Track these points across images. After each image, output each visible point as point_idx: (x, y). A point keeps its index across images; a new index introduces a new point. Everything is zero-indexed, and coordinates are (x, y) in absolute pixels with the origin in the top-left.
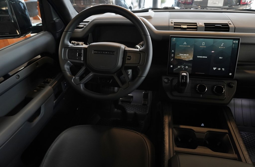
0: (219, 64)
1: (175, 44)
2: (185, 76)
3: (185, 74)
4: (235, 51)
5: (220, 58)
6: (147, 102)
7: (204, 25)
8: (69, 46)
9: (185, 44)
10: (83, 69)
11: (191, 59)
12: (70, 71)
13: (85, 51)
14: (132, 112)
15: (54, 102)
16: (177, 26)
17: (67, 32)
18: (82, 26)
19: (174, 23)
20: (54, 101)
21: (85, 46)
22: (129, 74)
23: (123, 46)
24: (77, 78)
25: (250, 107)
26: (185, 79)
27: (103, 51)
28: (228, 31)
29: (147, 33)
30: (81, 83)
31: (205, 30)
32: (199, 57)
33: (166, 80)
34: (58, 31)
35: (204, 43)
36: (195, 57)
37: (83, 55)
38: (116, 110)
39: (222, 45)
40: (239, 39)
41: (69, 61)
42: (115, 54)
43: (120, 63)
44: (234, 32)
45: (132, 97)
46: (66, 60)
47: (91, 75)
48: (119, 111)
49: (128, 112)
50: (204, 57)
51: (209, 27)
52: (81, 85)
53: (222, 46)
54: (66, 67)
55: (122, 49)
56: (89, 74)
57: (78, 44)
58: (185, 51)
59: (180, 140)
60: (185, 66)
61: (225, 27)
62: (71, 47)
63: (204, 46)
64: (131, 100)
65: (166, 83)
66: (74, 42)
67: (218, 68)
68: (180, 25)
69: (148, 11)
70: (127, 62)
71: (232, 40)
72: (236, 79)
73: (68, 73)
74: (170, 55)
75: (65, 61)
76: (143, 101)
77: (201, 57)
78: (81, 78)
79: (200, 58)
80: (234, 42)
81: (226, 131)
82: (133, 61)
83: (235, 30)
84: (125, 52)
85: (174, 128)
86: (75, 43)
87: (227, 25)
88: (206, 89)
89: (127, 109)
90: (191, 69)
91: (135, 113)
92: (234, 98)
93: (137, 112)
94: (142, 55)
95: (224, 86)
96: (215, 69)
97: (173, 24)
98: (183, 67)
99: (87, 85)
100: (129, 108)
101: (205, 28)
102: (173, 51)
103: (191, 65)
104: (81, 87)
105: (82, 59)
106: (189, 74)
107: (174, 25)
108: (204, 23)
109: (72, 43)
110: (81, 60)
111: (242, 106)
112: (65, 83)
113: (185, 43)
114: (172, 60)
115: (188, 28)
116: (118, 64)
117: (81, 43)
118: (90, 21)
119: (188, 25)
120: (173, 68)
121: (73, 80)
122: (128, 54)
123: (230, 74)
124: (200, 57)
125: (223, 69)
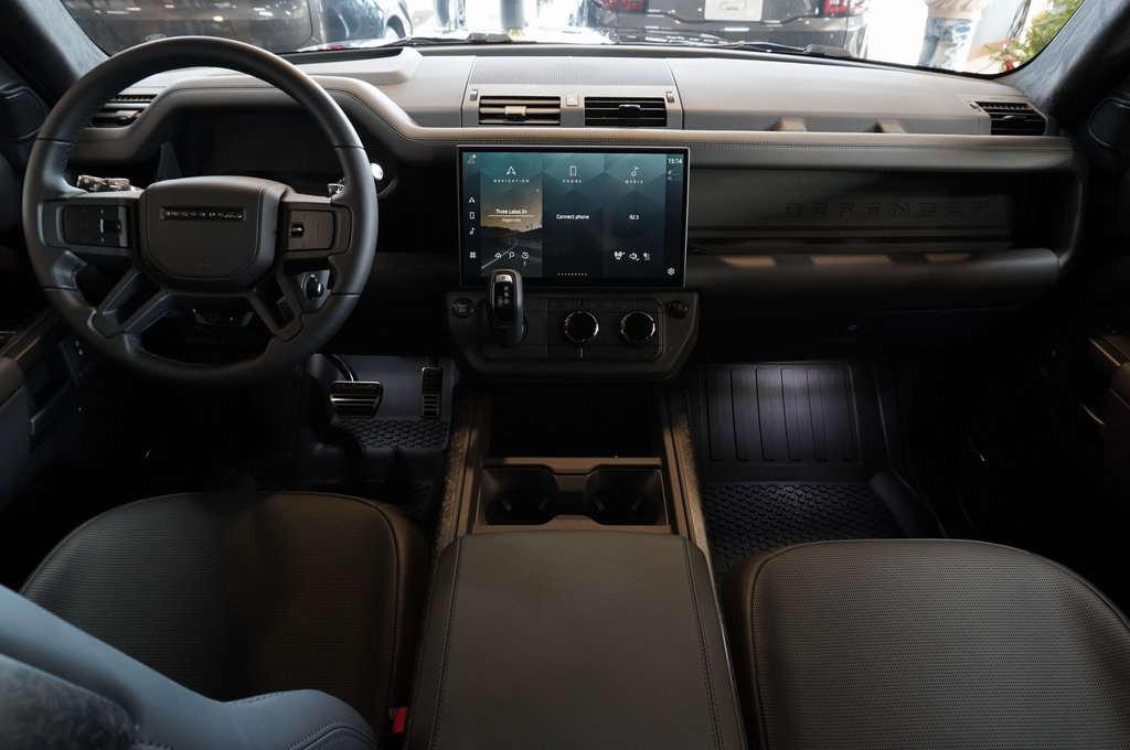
0: (629, 236)
1: (478, 174)
2: (508, 283)
3: (508, 278)
4: (675, 194)
5: (632, 217)
6: (437, 405)
7: (583, 106)
8: (63, 193)
9: (511, 174)
10: (130, 278)
11: (538, 225)
12: (80, 288)
13: (133, 211)
14: (387, 449)
15: (33, 421)
16: (491, 109)
17: (49, 139)
18: (130, 114)
19: (483, 98)
20: (31, 417)
21: (135, 192)
22: (319, 289)
23: (274, 189)
24: (111, 312)
25: (808, 392)
26: (507, 295)
27: (198, 209)
28: (663, 124)
29: (352, 139)
30: (123, 332)
31: (588, 124)
32: (561, 217)
33: (461, 308)
34: (23, 138)
35: (573, 169)
36: (548, 218)
37: (123, 227)
38: (319, 447)
39: (634, 174)
40: (685, 152)
41: (68, 253)
42: (244, 219)
43: (266, 249)
44: (683, 129)
45: (378, 390)
46: (58, 247)
47: (162, 298)
48: (334, 450)
49: (370, 449)
50: (578, 217)
51: (601, 110)
52: (126, 337)
53: (636, 178)
54: (61, 276)
55: (271, 198)
56: (156, 296)
57: (106, 188)
58: (513, 199)
59: (509, 507)
60: (518, 251)
61: (652, 112)
62: (72, 198)
63: (575, 178)
64: (373, 403)
65: (464, 316)
66: (87, 178)
67: (628, 252)
68: (503, 106)
69: (397, 52)
70: (294, 244)
71: (665, 156)
72: (690, 289)
73: (71, 298)
74: (464, 216)
75: (53, 252)
76: (423, 400)
77: (569, 217)
78: (126, 310)
79: (567, 220)
80: (672, 161)
81: (656, 461)
82: (311, 238)
83: (686, 119)
84: (283, 208)
85: (486, 467)
86: (92, 183)
87: (659, 102)
88: (597, 329)
89: (364, 438)
90: (540, 260)
91: (397, 454)
92: (755, 367)
93: (404, 448)
94: (339, 216)
95: (654, 314)
96: (618, 255)
97: (477, 103)
98: (512, 255)
99: (149, 340)
100: (373, 435)
101: (588, 113)
102: (472, 200)
103: (538, 246)
104: (127, 345)
105: (123, 242)
106: (523, 279)
107: (482, 105)
108: (586, 99)
109: (82, 180)
110: (119, 247)
111: (783, 391)
112: (77, 344)
113: (511, 171)
114: (472, 233)
115: (529, 116)
116: (258, 252)
117: (119, 182)
118: (159, 92)
119: (529, 106)
120: (478, 261)
121: (90, 323)
122: (295, 217)
123: (671, 271)
124: (565, 217)
125: (645, 255)
